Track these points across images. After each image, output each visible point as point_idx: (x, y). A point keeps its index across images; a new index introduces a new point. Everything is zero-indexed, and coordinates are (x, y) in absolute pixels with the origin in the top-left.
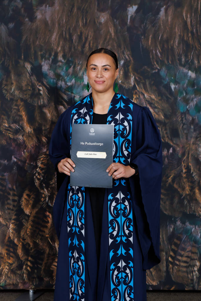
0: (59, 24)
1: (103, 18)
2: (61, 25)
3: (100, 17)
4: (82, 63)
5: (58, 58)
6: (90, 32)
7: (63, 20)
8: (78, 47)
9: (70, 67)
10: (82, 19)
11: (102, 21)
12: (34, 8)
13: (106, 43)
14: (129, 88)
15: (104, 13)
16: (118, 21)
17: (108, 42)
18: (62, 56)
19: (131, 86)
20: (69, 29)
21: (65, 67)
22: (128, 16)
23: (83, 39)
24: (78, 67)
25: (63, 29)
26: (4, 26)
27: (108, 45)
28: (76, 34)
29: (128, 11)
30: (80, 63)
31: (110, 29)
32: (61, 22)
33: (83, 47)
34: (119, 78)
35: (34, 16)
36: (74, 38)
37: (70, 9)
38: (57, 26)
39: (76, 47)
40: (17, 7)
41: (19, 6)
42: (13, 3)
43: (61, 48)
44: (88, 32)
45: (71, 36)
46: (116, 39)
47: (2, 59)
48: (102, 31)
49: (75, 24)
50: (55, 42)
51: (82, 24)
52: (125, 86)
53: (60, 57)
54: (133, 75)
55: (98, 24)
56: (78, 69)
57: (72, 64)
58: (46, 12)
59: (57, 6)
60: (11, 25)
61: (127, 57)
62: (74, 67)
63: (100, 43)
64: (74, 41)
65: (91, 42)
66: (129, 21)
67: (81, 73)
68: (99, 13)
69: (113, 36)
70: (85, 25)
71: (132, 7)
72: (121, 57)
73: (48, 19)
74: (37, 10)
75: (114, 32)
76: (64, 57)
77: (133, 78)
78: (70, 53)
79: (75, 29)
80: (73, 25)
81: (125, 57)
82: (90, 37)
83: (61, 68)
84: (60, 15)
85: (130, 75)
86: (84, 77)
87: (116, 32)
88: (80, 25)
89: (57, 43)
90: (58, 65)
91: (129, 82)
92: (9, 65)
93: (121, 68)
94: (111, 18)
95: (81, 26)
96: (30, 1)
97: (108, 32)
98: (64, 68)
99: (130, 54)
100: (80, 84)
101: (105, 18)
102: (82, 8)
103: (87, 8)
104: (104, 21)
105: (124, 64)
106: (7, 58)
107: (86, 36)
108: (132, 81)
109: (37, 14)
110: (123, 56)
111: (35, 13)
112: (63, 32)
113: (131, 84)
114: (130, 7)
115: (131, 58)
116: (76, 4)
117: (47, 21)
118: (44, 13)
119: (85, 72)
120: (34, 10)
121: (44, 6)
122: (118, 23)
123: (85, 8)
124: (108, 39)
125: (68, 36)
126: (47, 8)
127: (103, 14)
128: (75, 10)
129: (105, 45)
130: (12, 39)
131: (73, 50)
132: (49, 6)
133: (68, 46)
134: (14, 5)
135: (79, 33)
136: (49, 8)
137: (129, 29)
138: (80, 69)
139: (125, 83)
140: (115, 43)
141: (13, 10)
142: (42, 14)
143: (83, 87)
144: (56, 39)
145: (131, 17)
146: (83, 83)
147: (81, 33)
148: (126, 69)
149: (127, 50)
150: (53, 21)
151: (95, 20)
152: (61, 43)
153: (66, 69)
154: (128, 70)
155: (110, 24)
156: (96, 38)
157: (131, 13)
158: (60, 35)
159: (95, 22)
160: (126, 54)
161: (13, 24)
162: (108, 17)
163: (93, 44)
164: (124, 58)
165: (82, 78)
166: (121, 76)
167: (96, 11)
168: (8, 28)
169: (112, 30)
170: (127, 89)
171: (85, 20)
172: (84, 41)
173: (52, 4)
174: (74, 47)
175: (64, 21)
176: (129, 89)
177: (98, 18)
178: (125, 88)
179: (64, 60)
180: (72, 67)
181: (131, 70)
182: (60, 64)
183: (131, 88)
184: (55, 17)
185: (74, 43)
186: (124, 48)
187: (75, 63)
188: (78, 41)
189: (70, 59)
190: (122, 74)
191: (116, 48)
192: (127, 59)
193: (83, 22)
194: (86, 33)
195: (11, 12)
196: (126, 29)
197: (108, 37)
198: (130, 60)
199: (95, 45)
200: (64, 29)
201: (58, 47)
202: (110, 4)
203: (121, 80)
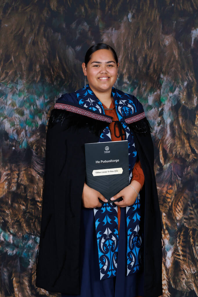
0: (125, 47)
1: (168, 40)
2: (127, 47)
3: (165, 40)
4: (147, 84)
5: (123, 80)
6: (155, 55)
7: (128, 43)
8: (142, 69)
9: (135, 88)
10: (147, 42)
11: (167, 44)
12: (101, 31)
13: (170, 65)
14: (192, 108)
15: (168, 35)
16: (182, 44)
17: (172, 64)
18: (128, 77)
19: (194, 107)
20: (135, 51)
21: (130, 88)
22: (191, 38)
23: (148, 61)
24: (143, 88)
25: (128, 52)
26: (71, 49)
27: (173, 66)
28: (141, 57)
29: (191, 33)
30: (144, 84)
31: (174, 51)
32: (127, 44)
33: (148, 68)
34: (183, 99)
35: (101, 39)
36: (139, 60)
37: (136, 33)
38: (122, 48)
39: (141, 69)
40: (84, 30)
41: (86, 29)
42: (80, 27)
43: (126, 70)
44: (153, 55)
45: (136, 58)
46: (180, 60)
47: (70, 80)
48: (166, 54)
49: (140, 47)
50: (121, 64)
51: (147, 47)
52: (188, 106)
53: (126, 78)
54: (196, 96)
55: (162, 47)
56: (142, 90)
57: (137, 86)
58: (112, 35)
59: (123, 29)
60: (78, 48)
61: (191, 79)
62: (139, 89)
63: (164, 65)
64: (139, 63)
65: (156, 64)
66: (193, 43)
67: (145, 94)
68: (163, 36)
69: (177, 58)
70: (150, 48)
71: (196, 30)
72: (184, 78)
73: (114, 42)
74: (104, 33)
75: (178, 54)
76: (129, 78)
77: (196, 98)
78: (135, 75)
79: (140, 52)
80: (139, 48)
81: (189, 79)
82: (155, 59)
83: (126, 90)
84: (125, 39)
85: (193, 96)
86: (149, 98)
87: (180, 54)
88: (144, 47)
89: (123, 65)
90: (124, 87)
91: (192, 102)
92: (76, 87)
93: (185, 89)
94: (175, 40)
95: (146, 48)
96: (96, 25)
97: (172, 54)
98: (130, 90)
99: (193, 76)
100: (145, 105)
101: (170, 41)
102: (148, 30)
103: (152, 31)
104: (168, 44)
105: (188, 85)
106: (74, 80)
107: (151, 58)
108: (195, 101)
109: (103, 37)
110: (186, 78)
111: (102, 35)
112: (128, 55)
113: (194, 105)
114: (194, 30)
115: (194, 79)
116: (141, 28)
117: (113, 44)
118: (110, 36)
119: (149, 93)
120: (101, 33)
121: (110, 29)
122: (182, 45)
123: (150, 30)
124: (172, 61)
125: (133, 59)
126: (114, 31)
127: (167, 37)
128: (141, 33)
129: (169, 67)
130: (79, 61)
131: (138, 72)
132: (115, 30)
133: (133, 68)
134: (81, 28)
135: (144, 56)
136: (115, 32)
137: (193, 51)
138: (145, 90)
139: (188, 104)
140: (178, 65)
141: (80, 34)
142: (109, 37)
143: (147, 108)
144: (121, 61)
145: (195, 39)
146: (148, 103)
147: (146, 55)
148: (190, 90)
149: (190, 71)
150: (118, 43)
151: (160, 42)
152: (127, 65)
153: (131, 91)
154: (192, 91)
155: (175, 46)
156: (161, 60)
157: (195, 36)
158: (126, 57)
159: (159, 44)
160: (190, 76)
161: (80, 46)
162: (173, 40)
163: (158, 66)
164: (187, 79)
165: (146, 99)
166: (184, 97)
167: (161, 34)
168: (75, 51)
169: (176, 52)
170: (190, 109)
171: (149, 43)
172: (148, 63)
173: (118, 28)
174: (139, 70)
175: (130, 43)
176: (192, 110)
177: (163, 41)
178: (188, 108)
179: (130, 82)
180: (137, 88)
181: (194, 91)
182: (126, 85)
183: (194, 109)
184: (121, 40)
185: (139, 65)
186: (188, 70)
187: (140, 85)
188: (143, 63)
189: (135, 81)
190: (186, 95)
191: (180, 69)
192: (190, 81)
193: (148, 45)
194: (151, 55)
195: (78, 36)
196: (190, 52)
197: (172, 59)
198: (194, 82)
199: (159, 67)
200: (130, 52)
201: (123, 69)
202: (174, 26)
203: (184, 101)
